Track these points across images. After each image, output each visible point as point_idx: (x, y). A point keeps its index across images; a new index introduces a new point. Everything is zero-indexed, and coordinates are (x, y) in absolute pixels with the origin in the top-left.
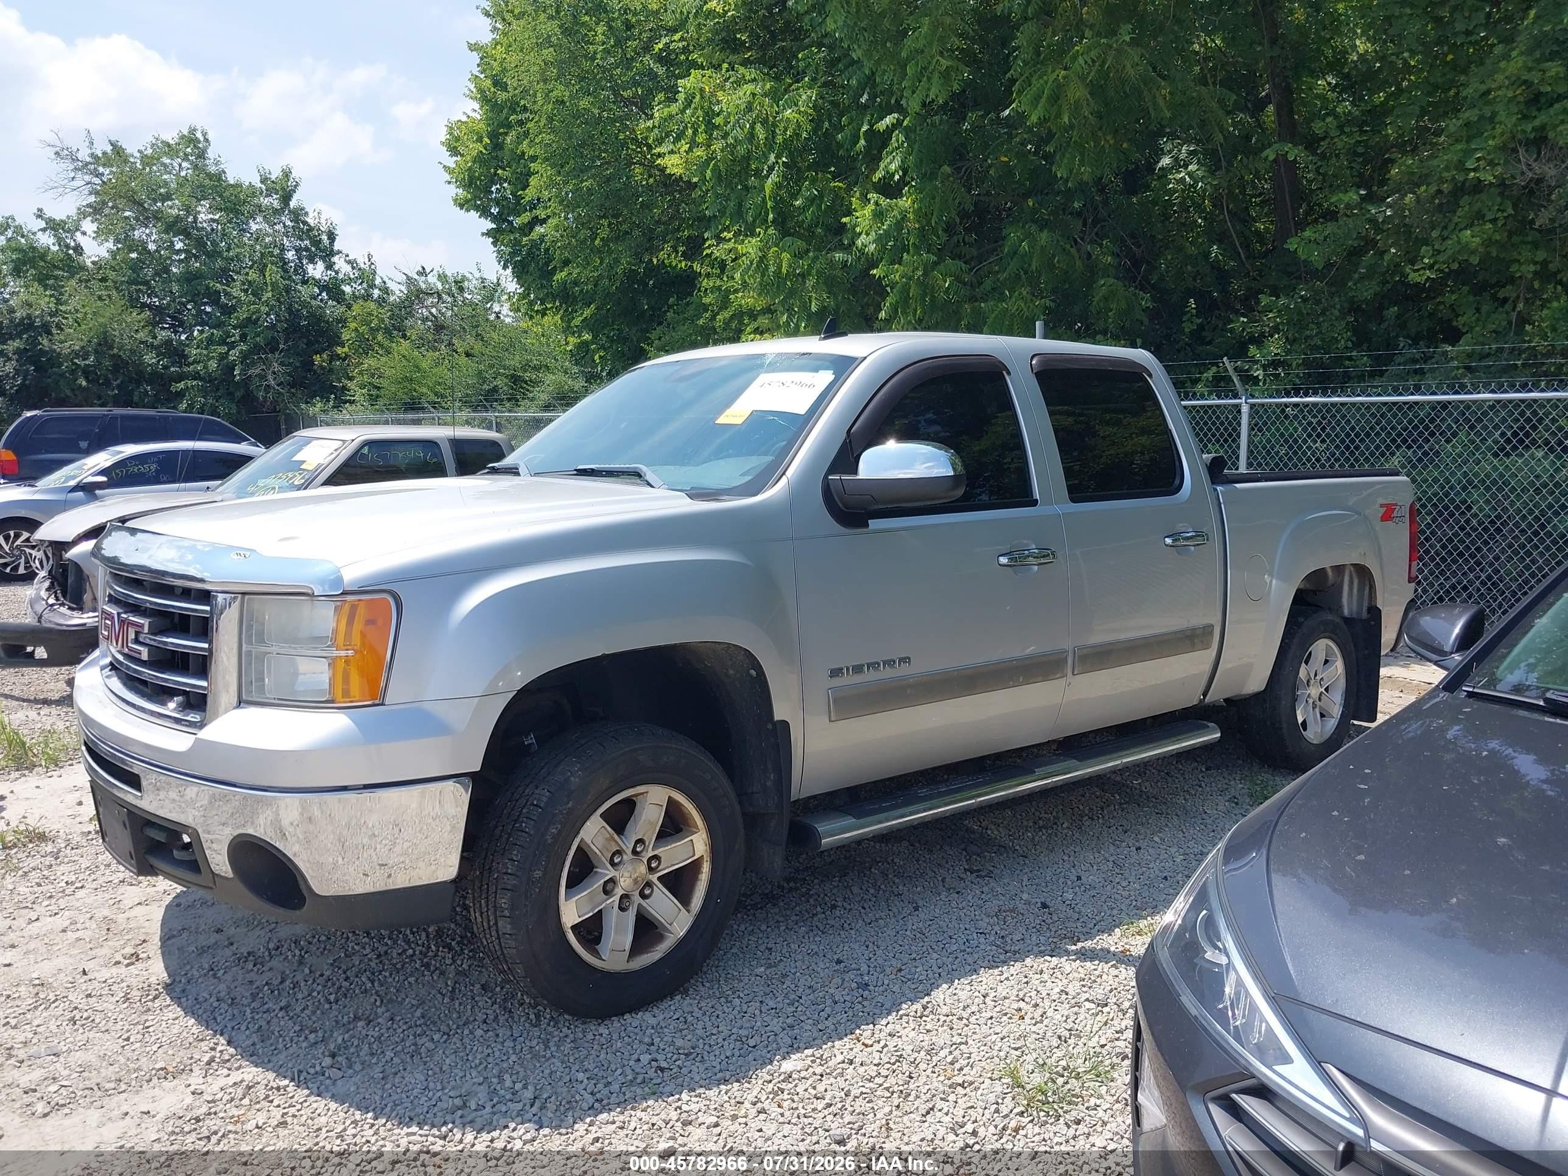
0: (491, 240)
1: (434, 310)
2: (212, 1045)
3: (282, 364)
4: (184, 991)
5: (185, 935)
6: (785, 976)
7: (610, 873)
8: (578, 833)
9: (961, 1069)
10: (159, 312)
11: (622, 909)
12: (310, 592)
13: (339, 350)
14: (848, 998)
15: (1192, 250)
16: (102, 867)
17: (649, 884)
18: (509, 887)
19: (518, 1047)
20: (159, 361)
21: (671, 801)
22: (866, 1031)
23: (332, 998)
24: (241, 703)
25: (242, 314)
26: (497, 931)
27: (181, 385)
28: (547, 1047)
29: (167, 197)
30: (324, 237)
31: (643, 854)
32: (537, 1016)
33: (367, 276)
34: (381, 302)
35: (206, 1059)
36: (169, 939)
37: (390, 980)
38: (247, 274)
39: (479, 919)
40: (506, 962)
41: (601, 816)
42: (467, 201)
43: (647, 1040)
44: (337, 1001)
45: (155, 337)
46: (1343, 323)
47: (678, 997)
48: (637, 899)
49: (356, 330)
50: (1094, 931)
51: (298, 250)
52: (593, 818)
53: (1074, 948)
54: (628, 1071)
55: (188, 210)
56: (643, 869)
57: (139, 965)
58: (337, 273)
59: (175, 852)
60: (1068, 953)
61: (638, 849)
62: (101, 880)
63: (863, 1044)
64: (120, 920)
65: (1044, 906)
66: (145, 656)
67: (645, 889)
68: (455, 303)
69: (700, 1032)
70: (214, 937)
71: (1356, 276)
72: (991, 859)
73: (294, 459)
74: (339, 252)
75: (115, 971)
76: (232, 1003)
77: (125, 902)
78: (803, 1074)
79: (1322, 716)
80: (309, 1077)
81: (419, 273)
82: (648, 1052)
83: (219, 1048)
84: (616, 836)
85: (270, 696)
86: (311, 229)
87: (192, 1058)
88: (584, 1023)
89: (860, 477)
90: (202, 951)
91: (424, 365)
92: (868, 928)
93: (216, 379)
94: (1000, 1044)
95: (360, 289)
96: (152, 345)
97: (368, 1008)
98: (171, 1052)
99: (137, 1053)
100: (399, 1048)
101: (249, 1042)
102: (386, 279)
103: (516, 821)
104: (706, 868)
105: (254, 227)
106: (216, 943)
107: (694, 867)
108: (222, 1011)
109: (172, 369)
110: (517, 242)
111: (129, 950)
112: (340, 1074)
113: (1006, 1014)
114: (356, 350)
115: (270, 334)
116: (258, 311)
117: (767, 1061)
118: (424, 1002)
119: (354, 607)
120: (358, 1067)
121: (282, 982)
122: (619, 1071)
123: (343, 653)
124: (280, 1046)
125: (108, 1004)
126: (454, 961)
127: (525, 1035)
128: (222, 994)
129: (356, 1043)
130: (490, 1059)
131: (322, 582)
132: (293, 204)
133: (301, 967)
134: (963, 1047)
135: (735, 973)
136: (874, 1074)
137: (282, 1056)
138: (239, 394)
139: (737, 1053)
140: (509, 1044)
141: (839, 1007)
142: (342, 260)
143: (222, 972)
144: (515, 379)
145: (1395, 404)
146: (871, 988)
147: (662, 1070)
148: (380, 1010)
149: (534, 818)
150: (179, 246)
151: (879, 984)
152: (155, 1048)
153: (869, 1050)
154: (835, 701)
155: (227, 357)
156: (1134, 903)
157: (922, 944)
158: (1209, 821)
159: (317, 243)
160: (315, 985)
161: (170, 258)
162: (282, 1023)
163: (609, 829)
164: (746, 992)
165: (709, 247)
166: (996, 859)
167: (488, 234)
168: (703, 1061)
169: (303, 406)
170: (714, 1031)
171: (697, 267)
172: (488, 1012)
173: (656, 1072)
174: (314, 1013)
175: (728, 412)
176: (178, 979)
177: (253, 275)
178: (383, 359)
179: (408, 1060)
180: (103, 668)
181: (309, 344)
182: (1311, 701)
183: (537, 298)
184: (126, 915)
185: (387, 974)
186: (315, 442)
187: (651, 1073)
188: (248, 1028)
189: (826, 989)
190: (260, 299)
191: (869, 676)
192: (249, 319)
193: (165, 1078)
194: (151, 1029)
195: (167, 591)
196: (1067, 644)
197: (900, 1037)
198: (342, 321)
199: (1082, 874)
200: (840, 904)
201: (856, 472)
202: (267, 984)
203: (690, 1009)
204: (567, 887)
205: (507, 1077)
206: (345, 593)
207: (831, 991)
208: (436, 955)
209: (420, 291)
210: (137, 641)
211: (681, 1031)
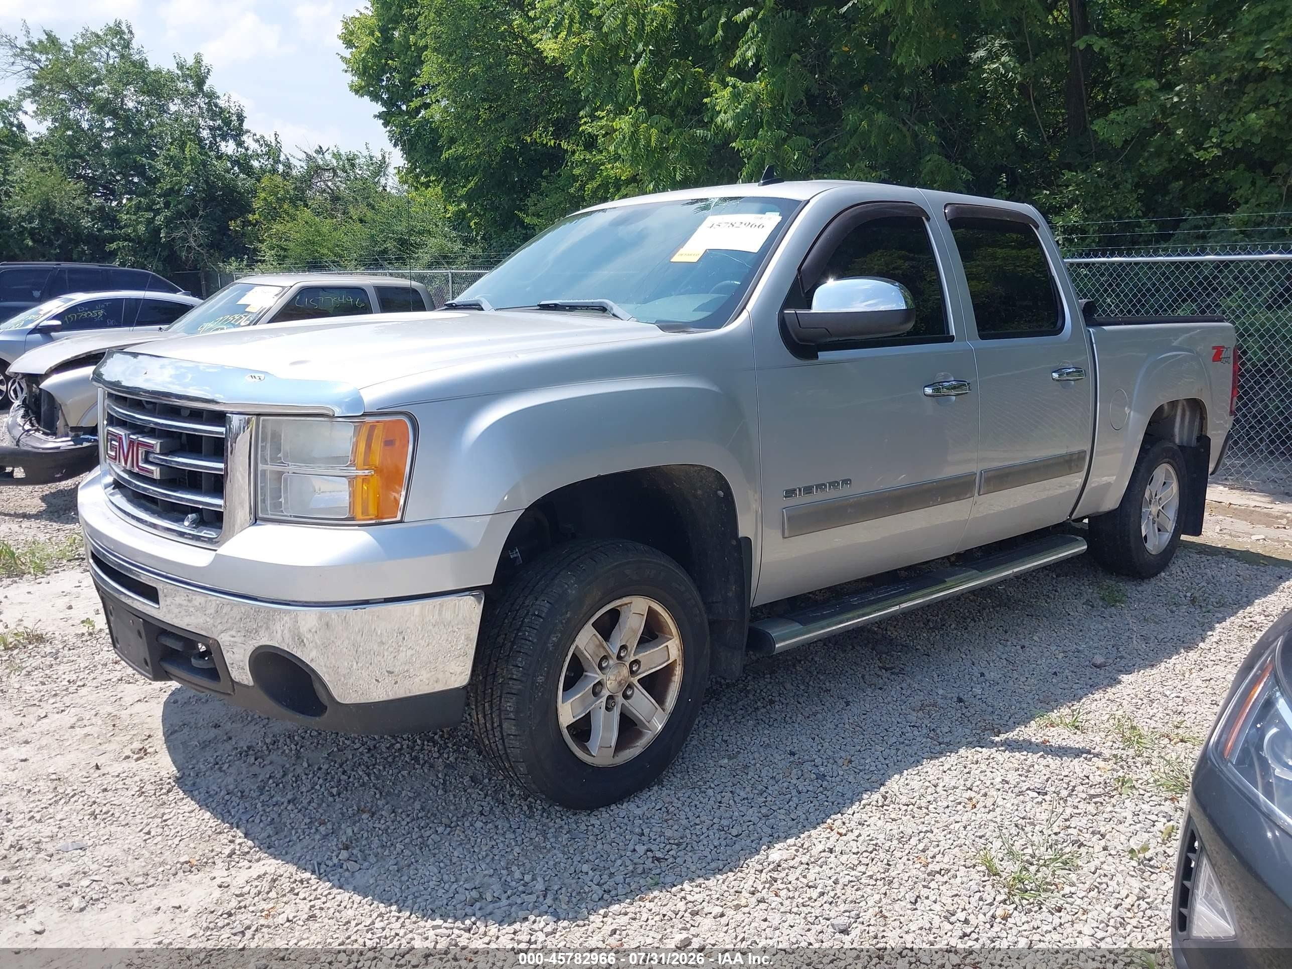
0: (382, 121)
1: (329, 184)
2: (230, 838)
3: (201, 228)
4: (194, 784)
5: (186, 730)
6: (746, 767)
7: (598, 676)
8: (574, 640)
9: (934, 857)
10: (92, 181)
11: (607, 709)
12: (331, 414)
13: (250, 217)
14: (811, 788)
15: (1001, 133)
16: (100, 667)
17: (630, 686)
18: (513, 691)
19: (519, 839)
20: (94, 225)
21: (651, 612)
22: (836, 820)
23: (334, 791)
24: (256, 520)
25: (165, 185)
26: (502, 733)
27: (114, 246)
28: (546, 839)
29: (98, 82)
30: (234, 118)
31: (627, 657)
32: (530, 807)
33: (273, 152)
34: (286, 175)
35: (227, 851)
36: (171, 734)
37: (384, 773)
38: (169, 150)
39: (482, 721)
40: (509, 761)
41: (593, 625)
42: (361, 88)
43: (637, 830)
44: (339, 794)
45: (90, 204)
46: (1135, 196)
47: (656, 788)
48: (620, 700)
49: (265, 199)
50: (1010, 723)
51: (211, 129)
52: (586, 627)
53: (997, 739)
54: (628, 863)
55: (117, 93)
56: (625, 671)
57: (148, 759)
58: (247, 149)
59: (193, 660)
60: (994, 744)
61: (622, 655)
62: (101, 679)
63: (838, 833)
64: (123, 717)
65: (960, 700)
66: (157, 475)
67: (627, 691)
68: (348, 178)
69: (684, 822)
70: (213, 732)
71: (1146, 154)
72: (899, 658)
73: (239, 303)
74: (248, 131)
75: (125, 765)
76: (242, 796)
77: (125, 699)
78: (791, 863)
79: (1159, 530)
80: (328, 869)
81: (317, 152)
82: (640, 842)
83: (238, 841)
84: (604, 643)
85: (287, 514)
86: (222, 110)
87: (212, 851)
88: (575, 814)
89: (812, 311)
90: (204, 745)
91: (325, 230)
92: (808, 722)
93: (144, 241)
94: (965, 833)
95: (267, 163)
96: (87, 211)
97: (369, 800)
98: (192, 845)
99: (159, 846)
100: (407, 841)
101: (265, 834)
102: (289, 156)
103: (519, 630)
104: (678, 671)
105: (173, 108)
106: (216, 737)
107: (668, 671)
108: (234, 804)
109: (106, 232)
110: (406, 124)
111: (137, 745)
112: (357, 866)
113: (960, 803)
114: (266, 217)
115: (190, 202)
116: (180, 182)
117: (754, 850)
118: (419, 795)
119: (372, 428)
120: (373, 859)
121: (283, 776)
122: (619, 862)
123: (360, 473)
124: (294, 838)
125: (125, 798)
126: (441, 755)
127: (522, 827)
128: (231, 787)
129: (365, 835)
130: (496, 851)
131: (339, 404)
132: (206, 88)
133: (299, 761)
134: (928, 835)
135: (701, 765)
136: (856, 862)
137: (298, 847)
138: (165, 253)
139: (724, 843)
140: (510, 835)
141: (804, 797)
142: (251, 139)
143: (226, 765)
144: (402, 242)
145: (1192, 263)
146: (828, 778)
147: (658, 859)
148: (380, 803)
149: (537, 627)
150: (109, 125)
151: (835, 775)
152: (176, 841)
153: (844, 838)
154: (789, 519)
155: (153, 222)
156: (1037, 697)
157: (862, 737)
158: (1075, 622)
159: (227, 122)
160: (316, 779)
161: (101, 135)
162: (292, 816)
163: (599, 636)
164: (716, 782)
165: (585, 123)
166: (903, 658)
167: (380, 116)
168: (693, 850)
169: (221, 265)
170: (697, 821)
171: (564, 145)
172: (483, 803)
173: (653, 862)
174: (320, 805)
175: (681, 251)
176: (187, 774)
177: (174, 151)
178: (289, 225)
179: (418, 851)
180: (106, 487)
181: (224, 211)
182: (1151, 517)
183: (422, 171)
184: (128, 712)
185: (381, 768)
186: (256, 288)
187: (649, 864)
188: (261, 821)
189: (789, 780)
190: (181, 172)
191: (817, 496)
192: (172, 189)
193: (190, 871)
194: (169, 822)
195: (174, 412)
196: (975, 468)
197: (868, 826)
198: (254, 192)
199: (983, 670)
200: (777, 699)
201: (810, 307)
202: (270, 777)
203: (668, 799)
204: (564, 690)
205: (514, 868)
206: (365, 415)
207: (794, 781)
208: (422, 749)
209: (318, 167)
210: (147, 461)
211: (666, 821)
